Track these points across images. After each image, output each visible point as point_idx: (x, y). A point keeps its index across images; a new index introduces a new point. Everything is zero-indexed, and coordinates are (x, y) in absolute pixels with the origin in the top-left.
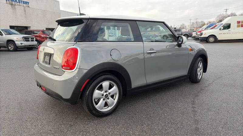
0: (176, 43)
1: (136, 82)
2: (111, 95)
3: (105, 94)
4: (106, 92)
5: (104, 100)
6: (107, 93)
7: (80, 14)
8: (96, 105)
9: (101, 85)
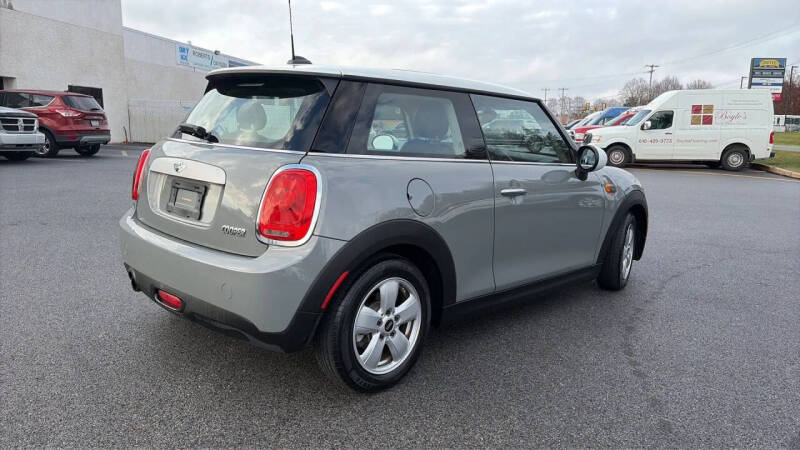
0: (572, 168)
1: (470, 284)
2: (400, 322)
3: (385, 319)
4: (388, 313)
5: (381, 337)
6: (392, 317)
7: (294, 57)
8: (361, 353)
9: (378, 291)
